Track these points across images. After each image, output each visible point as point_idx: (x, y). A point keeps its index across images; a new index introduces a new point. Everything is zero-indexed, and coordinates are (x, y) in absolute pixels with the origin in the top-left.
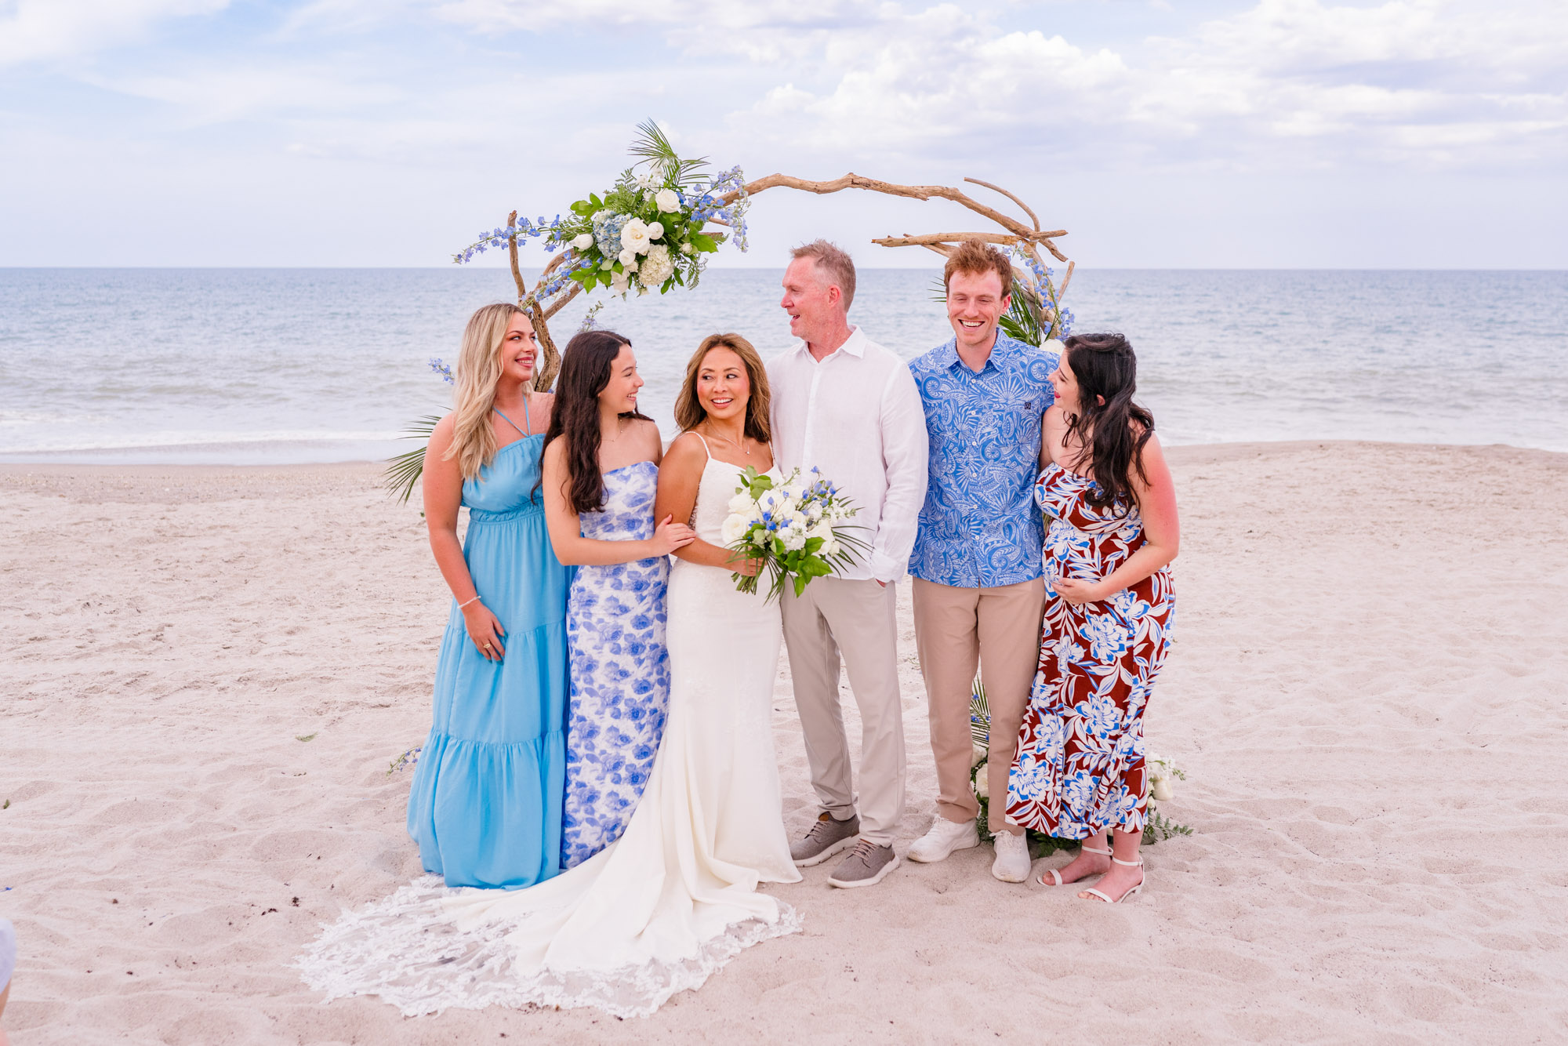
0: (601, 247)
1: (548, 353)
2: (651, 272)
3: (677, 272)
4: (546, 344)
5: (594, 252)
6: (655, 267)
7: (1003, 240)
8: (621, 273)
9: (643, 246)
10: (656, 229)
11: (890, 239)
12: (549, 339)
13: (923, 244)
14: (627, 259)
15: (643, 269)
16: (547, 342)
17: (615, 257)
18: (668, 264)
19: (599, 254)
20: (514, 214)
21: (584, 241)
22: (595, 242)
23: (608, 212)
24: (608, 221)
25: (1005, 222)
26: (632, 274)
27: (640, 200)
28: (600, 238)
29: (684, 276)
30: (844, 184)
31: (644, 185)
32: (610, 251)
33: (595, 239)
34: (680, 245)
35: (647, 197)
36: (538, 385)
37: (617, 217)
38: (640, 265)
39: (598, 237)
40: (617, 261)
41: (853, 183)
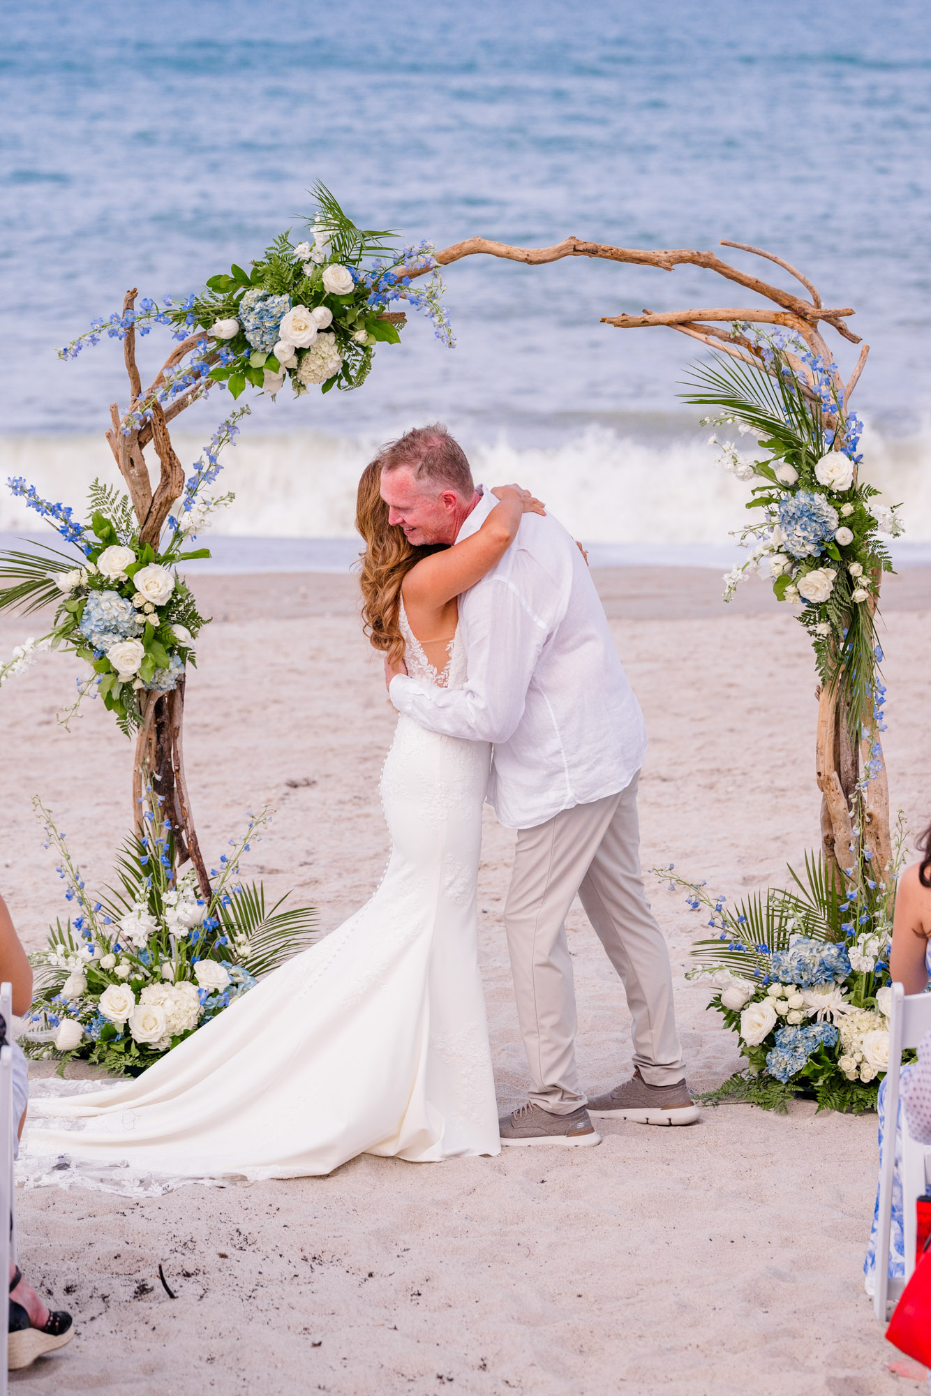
0: (249, 336)
1: (169, 468)
2: (313, 368)
3: (346, 366)
4: (166, 456)
5: (239, 342)
6: (320, 362)
7: (773, 318)
8: (275, 369)
9: (305, 338)
10: (323, 315)
11: (624, 318)
12: (171, 449)
13: (669, 324)
14: (284, 353)
15: (304, 363)
16: (168, 454)
17: (269, 350)
18: (336, 356)
19: (247, 344)
20: (134, 293)
21: (226, 328)
22: (242, 331)
23: (258, 292)
24: (260, 304)
25: (775, 296)
26: (290, 370)
27: (299, 274)
28: (248, 326)
29: (353, 373)
30: (564, 252)
31: (306, 256)
32: (262, 342)
33: (241, 324)
34: (352, 333)
35: (308, 270)
36: (153, 510)
37: (271, 299)
38: (300, 362)
39: (246, 324)
40: (271, 355)
41: (575, 250)
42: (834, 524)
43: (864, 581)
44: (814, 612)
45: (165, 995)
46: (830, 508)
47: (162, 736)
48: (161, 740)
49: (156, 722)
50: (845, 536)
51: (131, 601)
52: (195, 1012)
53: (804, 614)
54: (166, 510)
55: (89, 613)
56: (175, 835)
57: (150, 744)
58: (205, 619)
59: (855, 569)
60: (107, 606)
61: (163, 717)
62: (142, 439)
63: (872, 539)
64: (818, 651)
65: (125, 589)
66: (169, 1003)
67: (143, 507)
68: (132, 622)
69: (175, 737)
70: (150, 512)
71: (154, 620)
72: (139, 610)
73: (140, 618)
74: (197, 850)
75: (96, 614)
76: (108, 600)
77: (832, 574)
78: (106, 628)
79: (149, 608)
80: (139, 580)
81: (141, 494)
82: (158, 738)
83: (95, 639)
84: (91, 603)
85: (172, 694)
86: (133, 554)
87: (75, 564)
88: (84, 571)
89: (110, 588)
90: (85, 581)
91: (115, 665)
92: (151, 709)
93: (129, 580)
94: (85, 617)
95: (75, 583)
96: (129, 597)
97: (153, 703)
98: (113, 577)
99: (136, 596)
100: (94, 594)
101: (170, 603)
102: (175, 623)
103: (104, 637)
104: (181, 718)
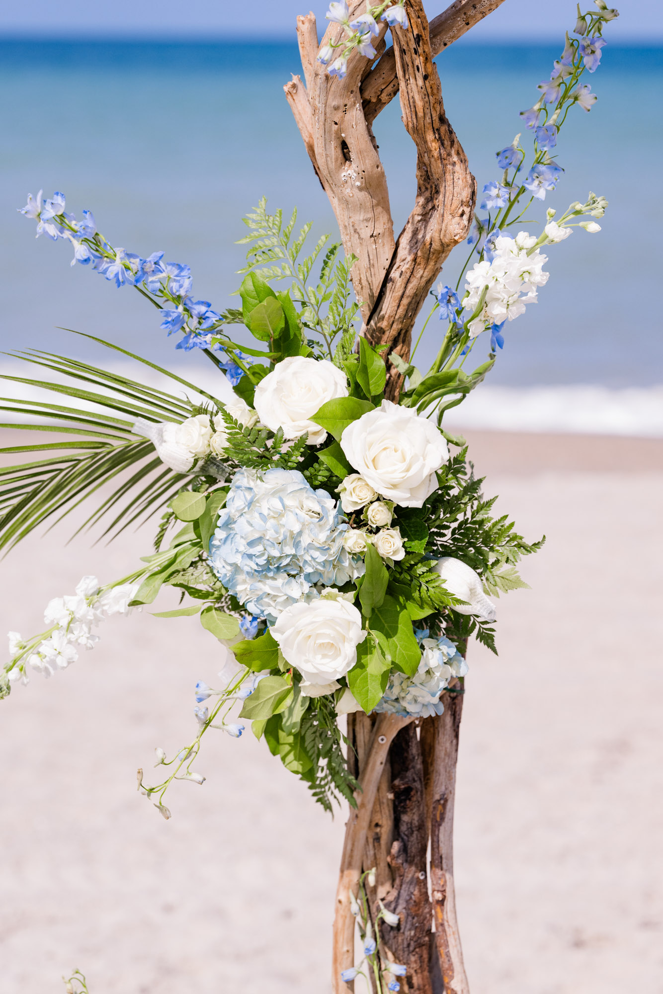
4: (430, 136)
16: (436, 131)
47: (405, 818)
48: (403, 828)
49: (392, 788)
51: (336, 497)
54: (427, 275)
55: (228, 524)
57: (377, 839)
60: (275, 506)
61: (409, 774)
62: (370, 94)
65: (322, 465)
67: (371, 266)
68: (334, 549)
69: (438, 823)
70: (387, 279)
71: (392, 545)
72: (357, 519)
73: (355, 539)
75: (246, 528)
76: (278, 493)
78: (268, 562)
79: (379, 515)
80: (356, 442)
81: (366, 233)
82: (397, 822)
83: (243, 590)
84: (236, 500)
85: (430, 724)
86: (341, 378)
87: (198, 400)
88: (219, 419)
89: (285, 463)
90: (220, 443)
91: (291, 656)
92: (380, 756)
93: (330, 440)
94: (220, 534)
95: (201, 449)
96: (331, 486)
97: (385, 741)
98: (292, 433)
99: (348, 483)
100: (244, 478)
101: (436, 502)
102: (447, 552)
103: (266, 587)
104: (451, 778)
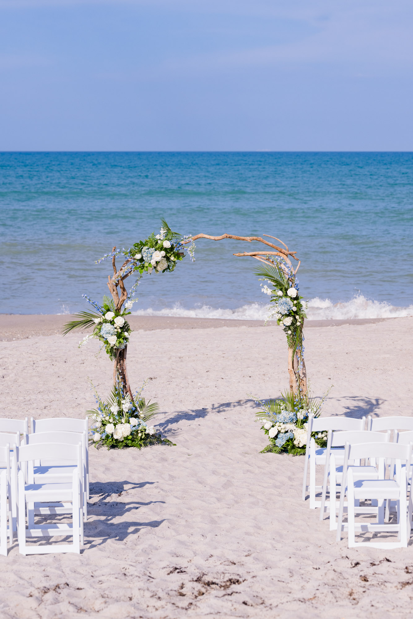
0: (144, 258)
1: (123, 292)
2: (160, 267)
3: (169, 266)
4: (123, 289)
5: (142, 260)
6: (162, 265)
8: (151, 267)
9: (158, 259)
10: (163, 253)
12: (124, 287)
14: (153, 262)
18: (167, 264)
19: (144, 260)
21: (138, 256)
22: (142, 257)
23: (146, 247)
24: (147, 250)
25: (276, 249)
26: (154, 267)
27: (157, 243)
28: (144, 256)
29: (171, 268)
30: (224, 237)
31: (159, 238)
32: (147, 260)
33: (142, 255)
34: (170, 258)
35: (159, 242)
36: (119, 302)
37: (150, 249)
38: (157, 265)
40: (150, 263)
41: (226, 237)
42: (292, 306)
43: (300, 320)
44: (287, 328)
45: (122, 426)
46: (291, 302)
49: (119, 357)
50: (295, 309)
52: (130, 431)
53: (285, 329)
54: (122, 303)
56: (124, 387)
57: (118, 363)
58: (132, 330)
59: (297, 317)
60: (107, 327)
61: (121, 356)
62: (116, 285)
63: (302, 310)
64: (288, 338)
65: (112, 322)
66: (123, 429)
67: (117, 302)
68: (114, 331)
69: (124, 360)
71: (120, 331)
72: (116, 328)
73: (116, 330)
74: (130, 390)
75: (104, 329)
76: (108, 325)
77: (291, 318)
78: (107, 333)
79: (118, 328)
80: (115, 320)
81: (116, 298)
82: (120, 361)
83: (104, 336)
84: (103, 326)
85: (124, 350)
86: (114, 314)
87: (99, 316)
88: (102, 318)
89: (108, 322)
90: (102, 321)
91: (109, 342)
92: (118, 354)
93: (113, 320)
94: (102, 330)
95: (99, 321)
96: (113, 325)
97: (119, 352)
98: (109, 320)
99: (115, 324)
100: (104, 324)
101: (123, 326)
102: (125, 331)
103: (107, 335)
104: (126, 356)
